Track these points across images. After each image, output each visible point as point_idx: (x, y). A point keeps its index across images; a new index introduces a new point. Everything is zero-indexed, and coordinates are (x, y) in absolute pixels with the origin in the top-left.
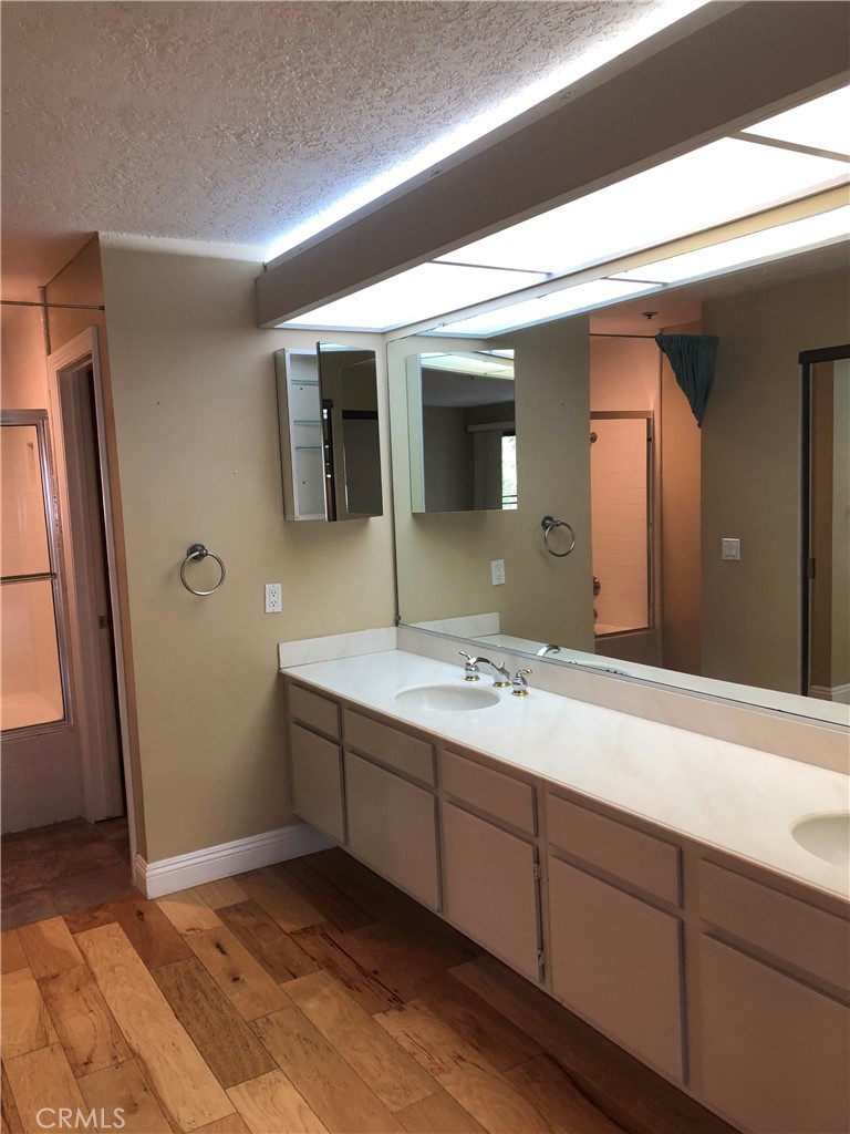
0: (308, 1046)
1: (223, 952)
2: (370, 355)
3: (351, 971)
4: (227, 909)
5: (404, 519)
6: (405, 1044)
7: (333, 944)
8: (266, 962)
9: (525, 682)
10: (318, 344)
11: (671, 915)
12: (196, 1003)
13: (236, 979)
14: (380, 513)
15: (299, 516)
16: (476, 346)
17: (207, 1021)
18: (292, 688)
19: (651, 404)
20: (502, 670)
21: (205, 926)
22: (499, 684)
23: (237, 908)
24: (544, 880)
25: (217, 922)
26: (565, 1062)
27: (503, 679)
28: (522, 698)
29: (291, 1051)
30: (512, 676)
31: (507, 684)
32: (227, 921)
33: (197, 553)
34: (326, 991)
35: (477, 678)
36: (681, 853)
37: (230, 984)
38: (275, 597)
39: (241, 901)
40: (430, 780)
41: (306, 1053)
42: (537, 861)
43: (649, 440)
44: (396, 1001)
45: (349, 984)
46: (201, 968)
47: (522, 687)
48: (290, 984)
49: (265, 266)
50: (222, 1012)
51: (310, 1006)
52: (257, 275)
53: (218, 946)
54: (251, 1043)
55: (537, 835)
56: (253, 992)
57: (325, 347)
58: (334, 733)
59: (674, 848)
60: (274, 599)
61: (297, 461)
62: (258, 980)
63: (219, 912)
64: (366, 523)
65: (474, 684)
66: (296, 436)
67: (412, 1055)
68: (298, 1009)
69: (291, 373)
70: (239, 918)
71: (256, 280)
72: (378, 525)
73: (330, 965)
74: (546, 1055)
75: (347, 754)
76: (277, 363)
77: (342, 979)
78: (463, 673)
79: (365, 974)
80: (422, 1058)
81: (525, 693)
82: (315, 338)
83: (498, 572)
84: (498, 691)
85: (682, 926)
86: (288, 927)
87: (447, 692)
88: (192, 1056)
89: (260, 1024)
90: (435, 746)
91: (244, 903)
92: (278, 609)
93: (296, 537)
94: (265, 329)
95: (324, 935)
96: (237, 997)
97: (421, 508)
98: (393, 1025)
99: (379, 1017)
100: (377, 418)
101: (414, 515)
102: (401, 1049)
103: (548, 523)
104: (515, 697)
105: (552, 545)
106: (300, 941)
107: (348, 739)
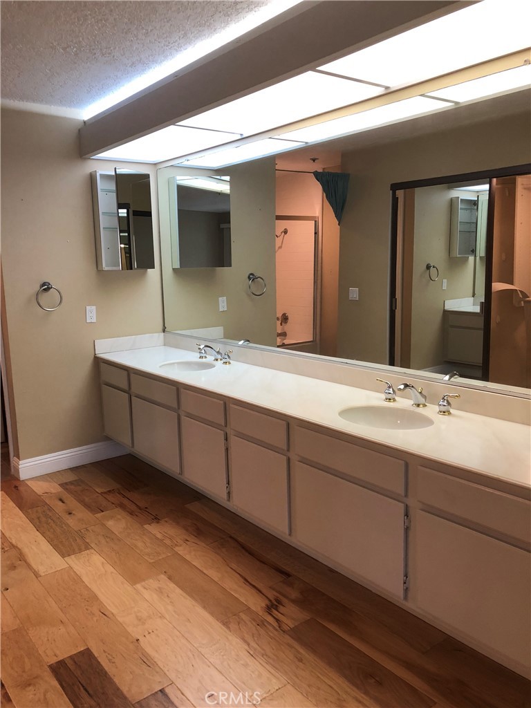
0: (108, 540)
1: (63, 502)
2: (147, 176)
3: (133, 507)
4: (66, 483)
5: (168, 272)
6: (159, 536)
7: (124, 496)
8: (87, 506)
9: (229, 357)
10: (115, 169)
11: (284, 455)
12: (48, 524)
13: (70, 514)
14: (153, 267)
15: (105, 267)
16: (210, 173)
17: (54, 531)
18: (102, 365)
19: (317, 212)
20: (218, 352)
21: (53, 491)
22: (217, 360)
23: (71, 483)
24: (229, 448)
25: (60, 489)
26: (239, 539)
27: (219, 357)
28: (228, 365)
29: (99, 542)
30: (223, 355)
31: (221, 360)
32: (66, 489)
33: (46, 287)
34: (119, 517)
35: (206, 357)
36: (288, 425)
37: (68, 516)
38: (92, 314)
39: (74, 479)
40: (175, 405)
41: (107, 542)
42: (226, 439)
43: (315, 233)
44: (157, 519)
45: (131, 513)
46: (50, 509)
47: (228, 360)
48: (99, 515)
49: (85, 122)
50: (62, 527)
51: (110, 523)
52: (79, 127)
53: (61, 500)
54: (77, 539)
55: (226, 426)
56: (79, 518)
57: (119, 171)
58: (126, 388)
59: (284, 422)
60: (91, 315)
61: (104, 236)
62: (81, 513)
63: (61, 485)
64: (145, 273)
65: (204, 360)
66: (104, 222)
67: (162, 540)
68: (104, 525)
69: (100, 185)
70: (72, 487)
71: (79, 130)
72: (152, 273)
73: (122, 506)
74: (231, 537)
75: (133, 398)
76: (92, 179)
77: (128, 512)
78: (198, 355)
79: (140, 508)
80: (168, 542)
81: (230, 363)
82: (114, 165)
83: (223, 304)
84: (215, 362)
85: (289, 460)
86: (99, 490)
87: (188, 365)
88: (45, 545)
89: (82, 531)
90: (178, 388)
91: (76, 481)
92: (94, 320)
93: (104, 280)
94: (85, 159)
95: (120, 493)
96: (71, 521)
97: (177, 266)
98: (155, 530)
99: (146, 526)
100: (151, 216)
101: (173, 269)
102: (157, 538)
103: (252, 277)
104: (224, 365)
105: (254, 289)
106: (105, 495)
107: (134, 390)
